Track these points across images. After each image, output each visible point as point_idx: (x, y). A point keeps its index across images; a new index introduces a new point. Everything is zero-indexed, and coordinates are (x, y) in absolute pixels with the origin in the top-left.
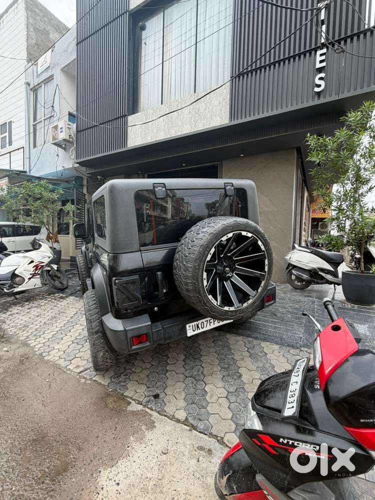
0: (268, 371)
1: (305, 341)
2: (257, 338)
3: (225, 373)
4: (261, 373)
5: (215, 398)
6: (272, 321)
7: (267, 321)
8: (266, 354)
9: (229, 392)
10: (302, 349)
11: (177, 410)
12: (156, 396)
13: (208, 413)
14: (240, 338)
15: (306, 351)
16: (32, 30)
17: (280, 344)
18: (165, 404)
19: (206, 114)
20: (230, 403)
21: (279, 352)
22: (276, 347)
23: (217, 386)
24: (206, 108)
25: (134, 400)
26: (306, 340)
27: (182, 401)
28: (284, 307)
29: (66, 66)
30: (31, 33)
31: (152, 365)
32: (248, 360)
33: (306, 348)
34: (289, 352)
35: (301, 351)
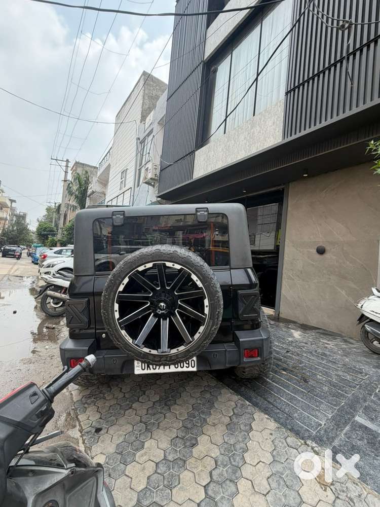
0: (234, 454)
1: (322, 432)
2: (255, 405)
3: (181, 434)
4: (223, 452)
5: (145, 458)
6: (294, 388)
7: (287, 387)
8: (251, 429)
9: (165, 458)
10: (309, 442)
11: (101, 453)
12: (98, 430)
13: (124, 473)
14: (236, 397)
15: (312, 448)
16: (147, 98)
17: (282, 424)
18: (98, 442)
19: (260, 137)
20: (156, 472)
21: (271, 434)
22: (272, 425)
23: (159, 446)
24: (260, 130)
25: (80, 425)
26: (326, 431)
27: (114, 446)
28: (326, 374)
29: (161, 119)
30: (145, 101)
31: (124, 396)
32: (221, 428)
33: (316, 443)
34: (285, 439)
35: (306, 444)
